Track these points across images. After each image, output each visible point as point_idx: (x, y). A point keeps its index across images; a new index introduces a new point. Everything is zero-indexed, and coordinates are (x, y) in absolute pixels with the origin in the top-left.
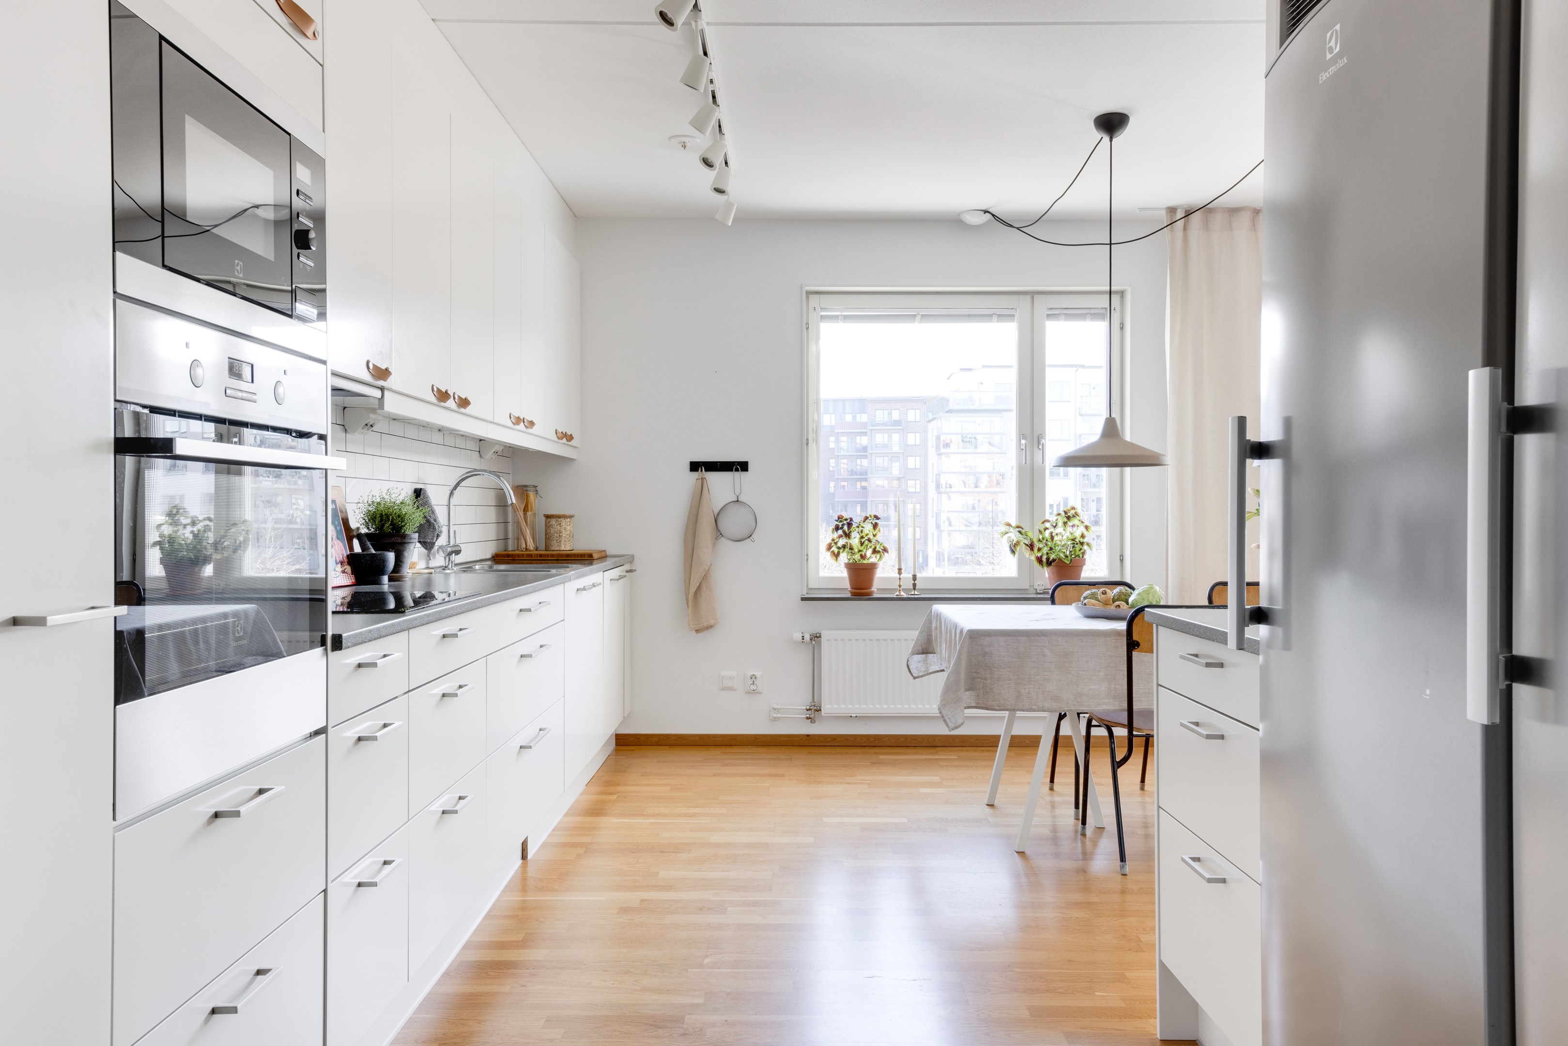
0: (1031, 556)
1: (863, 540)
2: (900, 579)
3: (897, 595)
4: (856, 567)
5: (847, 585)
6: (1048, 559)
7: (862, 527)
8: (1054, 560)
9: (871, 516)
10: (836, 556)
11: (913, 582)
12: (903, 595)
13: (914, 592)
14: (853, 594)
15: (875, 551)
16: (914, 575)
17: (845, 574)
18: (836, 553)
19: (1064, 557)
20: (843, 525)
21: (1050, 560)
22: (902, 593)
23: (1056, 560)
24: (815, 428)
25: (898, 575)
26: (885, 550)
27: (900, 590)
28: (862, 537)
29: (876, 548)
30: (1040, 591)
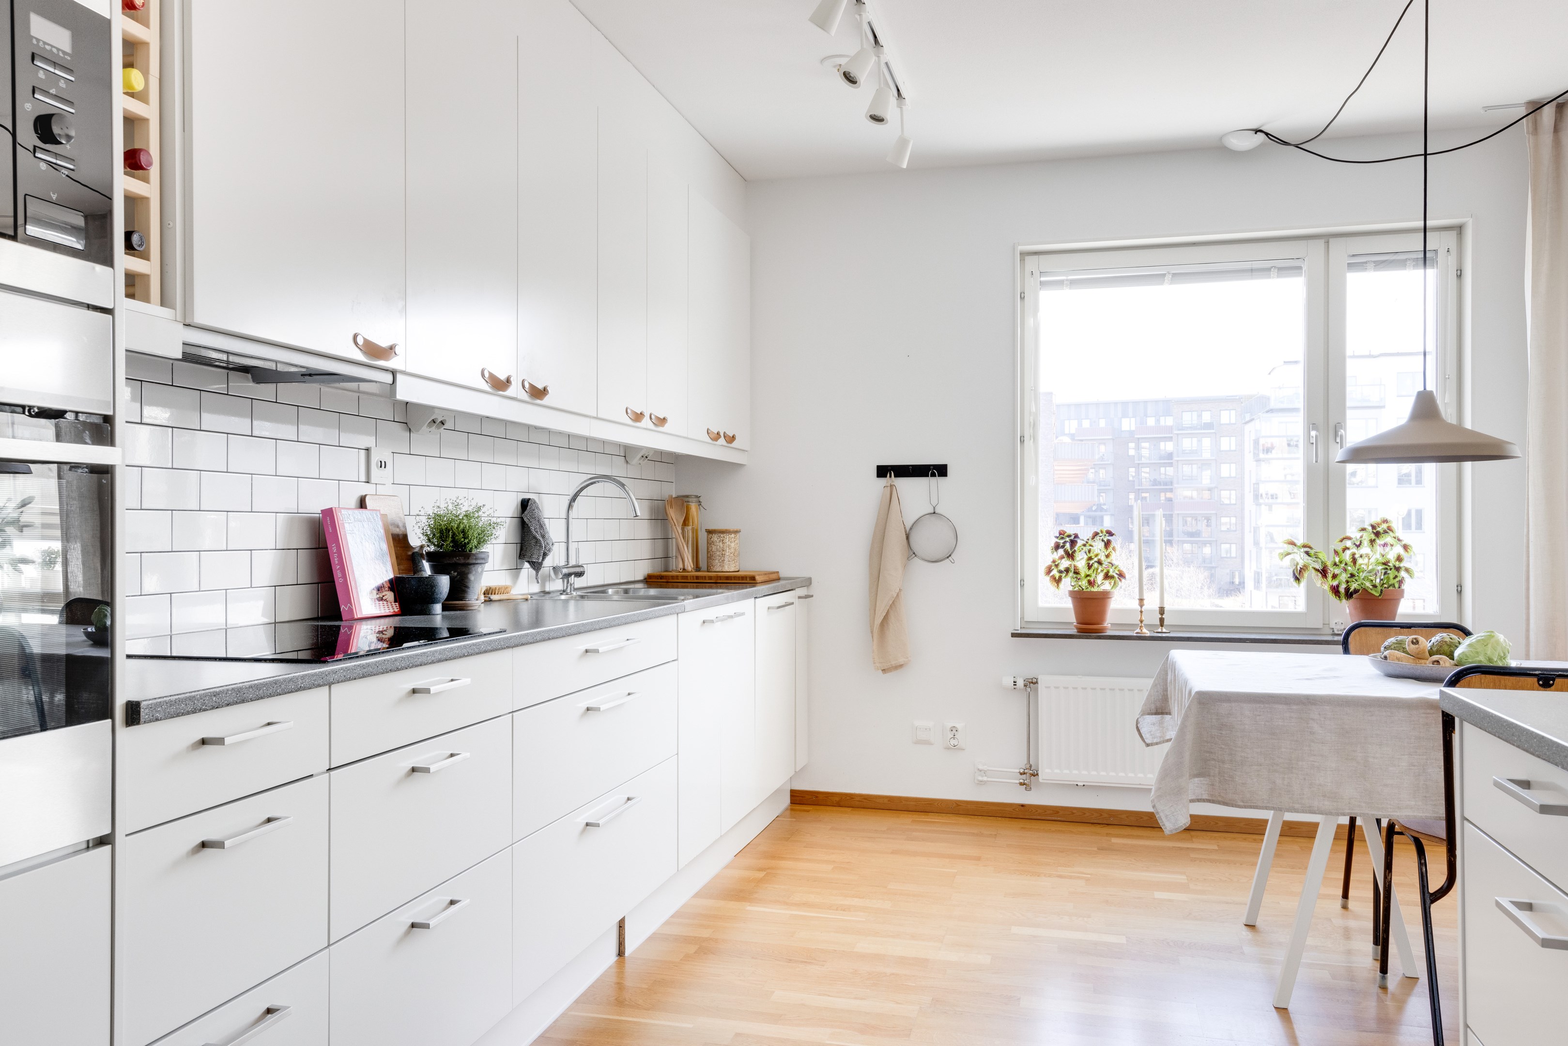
0: (1324, 585)
1: (1091, 562)
2: (1141, 612)
3: (1137, 633)
4: (1082, 596)
5: (1072, 618)
6: (1347, 590)
7: (1091, 545)
8: (1356, 591)
9: (1102, 532)
10: (1058, 581)
11: (1160, 616)
12: (1145, 633)
13: (1162, 629)
14: (1080, 630)
15: (1107, 576)
16: (1162, 607)
17: (1068, 604)
18: (1057, 578)
19: (1371, 587)
20: (1065, 542)
21: (1351, 591)
22: (1145, 630)
23: (1359, 590)
24: (1032, 421)
25: (1140, 607)
26: (1121, 575)
27: (1141, 627)
28: (1090, 559)
29: (1108, 572)
30: (1338, 630)
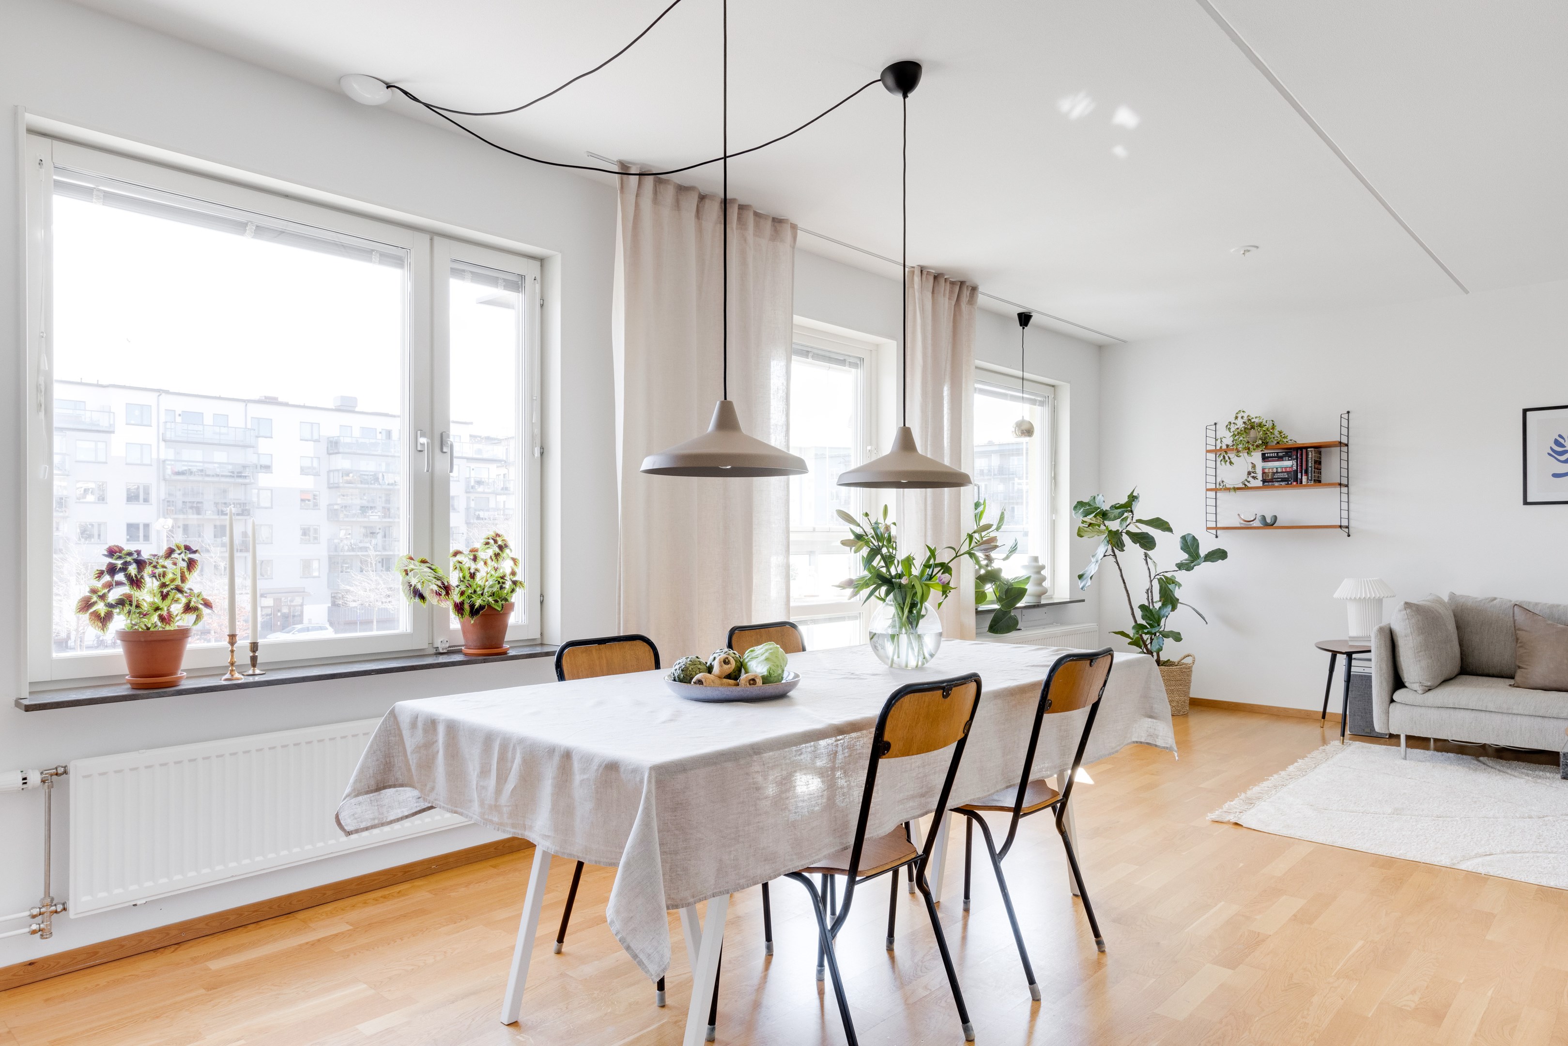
0: (440, 602)
1: (165, 591)
2: (232, 651)
3: (226, 680)
4: (150, 639)
5: (123, 668)
6: (472, 606)
7: (163, 567)
8: (481, 607)
9: (179, 548)
10: (104, 620)
11: (251, 654)
12: (238, 679)
13: (254, 670)
14: (136, 686)
15: (188, 608)
16: (254, 643)
17: (119, 650)
18: (102, 615)
19: (493, 602)
20: (126, 564)
21: (476, 607)
22: (237, 675)
23: (485, 606)
25: (229, 646)
26: (207, 604)
27: (232, 671)
28: (164, 585)
29: (190, 602)
30: (443, 649)
